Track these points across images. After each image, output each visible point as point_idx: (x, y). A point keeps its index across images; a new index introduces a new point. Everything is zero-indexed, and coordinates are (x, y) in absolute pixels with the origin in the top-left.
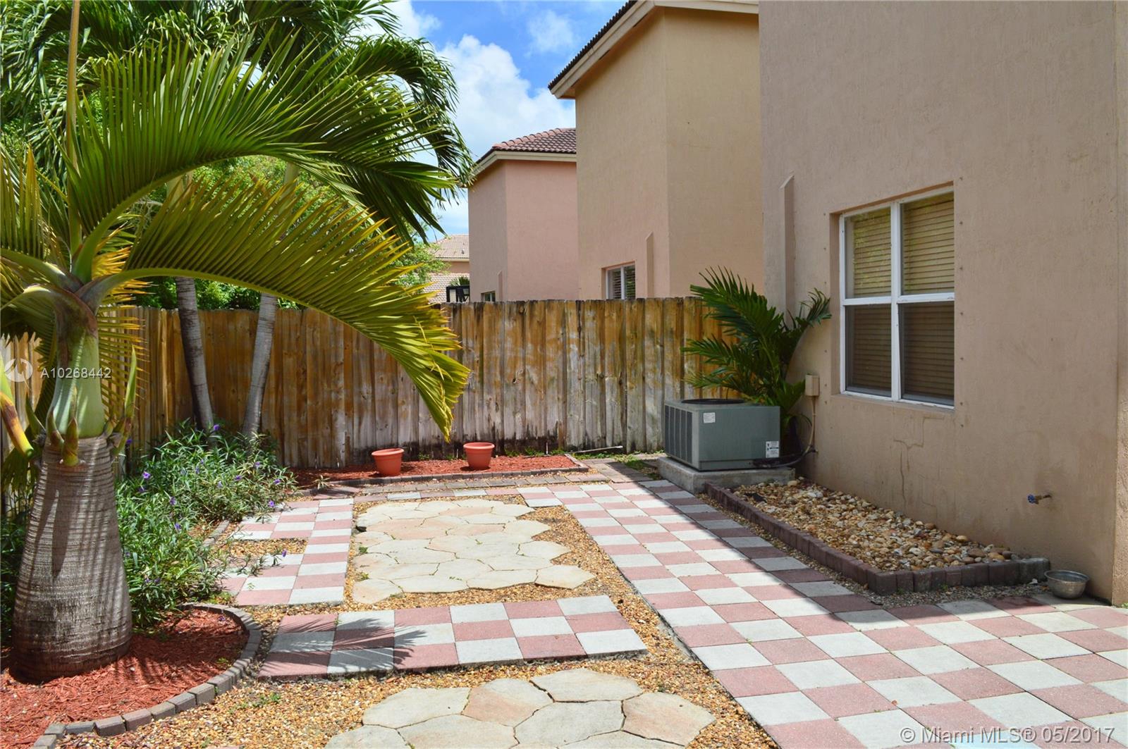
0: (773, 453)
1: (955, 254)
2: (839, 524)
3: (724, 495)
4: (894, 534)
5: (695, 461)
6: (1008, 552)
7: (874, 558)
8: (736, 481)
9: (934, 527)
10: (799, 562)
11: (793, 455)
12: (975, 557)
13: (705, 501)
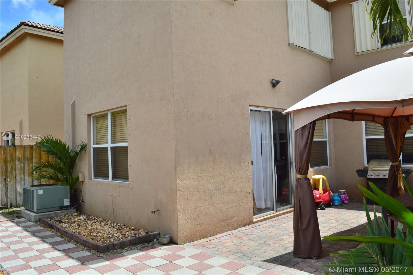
0: (67, 203)
1: (128, 130)
2: (90, 228)
3: (47, 222)
4: (110, 230)
5: (35, 210)
6: (147, 231)
7: (101, 239)
8: (52, 216)
9: (124, 225)
10: (73, 245)
11: (75, 204)
12: (136, 234)
13: (39, 225)
